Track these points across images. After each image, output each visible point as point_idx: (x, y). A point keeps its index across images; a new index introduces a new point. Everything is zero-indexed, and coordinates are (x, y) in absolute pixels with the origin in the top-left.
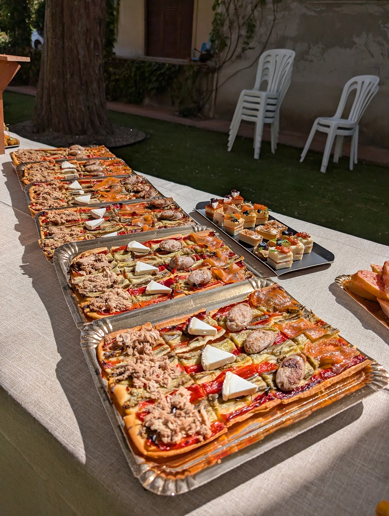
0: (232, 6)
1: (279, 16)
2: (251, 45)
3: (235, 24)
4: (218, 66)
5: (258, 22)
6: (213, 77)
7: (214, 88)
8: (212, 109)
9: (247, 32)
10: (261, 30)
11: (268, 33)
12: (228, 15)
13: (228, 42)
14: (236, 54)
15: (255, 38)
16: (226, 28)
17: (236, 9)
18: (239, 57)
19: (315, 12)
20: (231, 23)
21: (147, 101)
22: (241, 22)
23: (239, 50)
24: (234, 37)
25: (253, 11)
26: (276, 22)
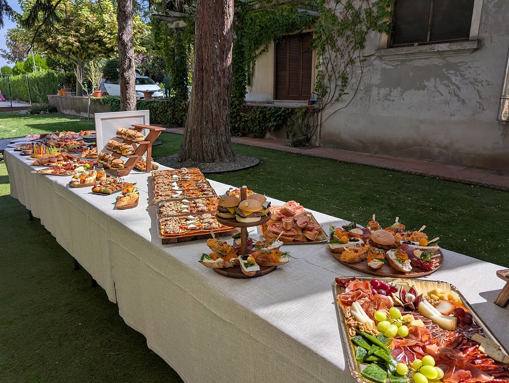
0: (330, 66)
1: (365, 70)
2: (346, 91)
3: (333, 78)
4: (321, 108)
5: (350, 75)
6: (318, 115)
7: (319, 124)
8: (318, 139)
9: (342, 82)
10: (352, 81)
11: (358, 82)
12: (327, 72)
13: (328, 90)
14: (335, 98)
15: (349, 86)
16: (326, 80)
17: (333, 67)
18: (337, 100)
19: (392, 66)
20: (330, 77)
21: (268, 135)
22: (337, 75)
23: (337, 95)
24: (333, 86)
25: (345, 68)
26: (363, 74)
